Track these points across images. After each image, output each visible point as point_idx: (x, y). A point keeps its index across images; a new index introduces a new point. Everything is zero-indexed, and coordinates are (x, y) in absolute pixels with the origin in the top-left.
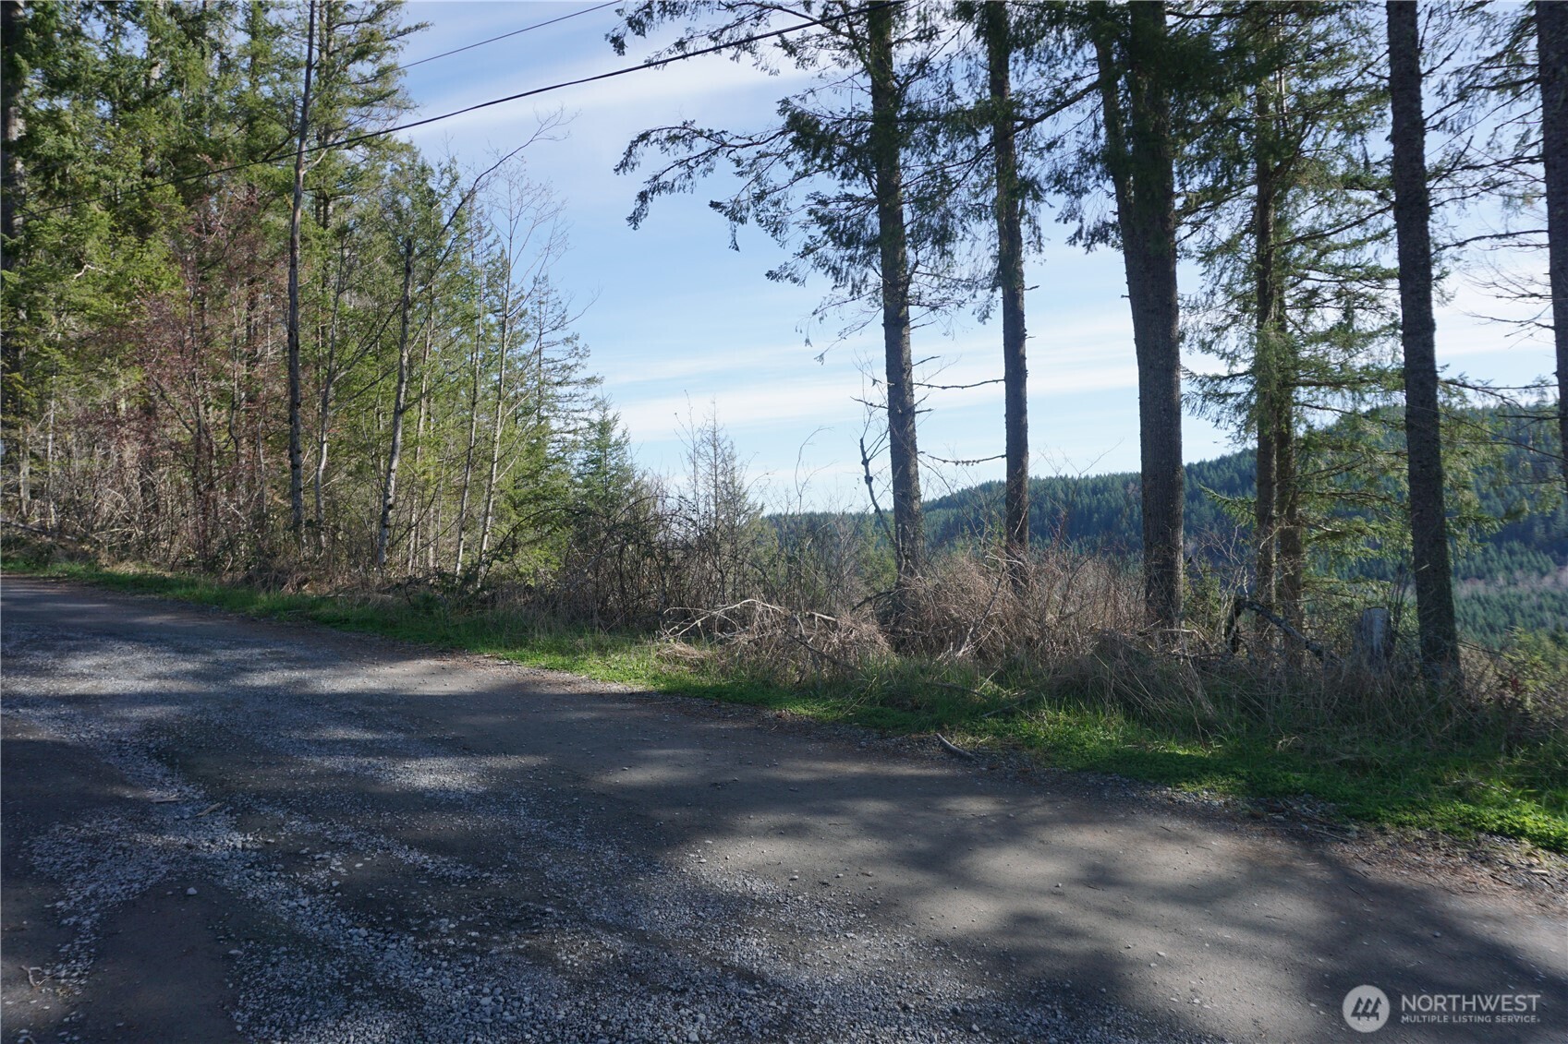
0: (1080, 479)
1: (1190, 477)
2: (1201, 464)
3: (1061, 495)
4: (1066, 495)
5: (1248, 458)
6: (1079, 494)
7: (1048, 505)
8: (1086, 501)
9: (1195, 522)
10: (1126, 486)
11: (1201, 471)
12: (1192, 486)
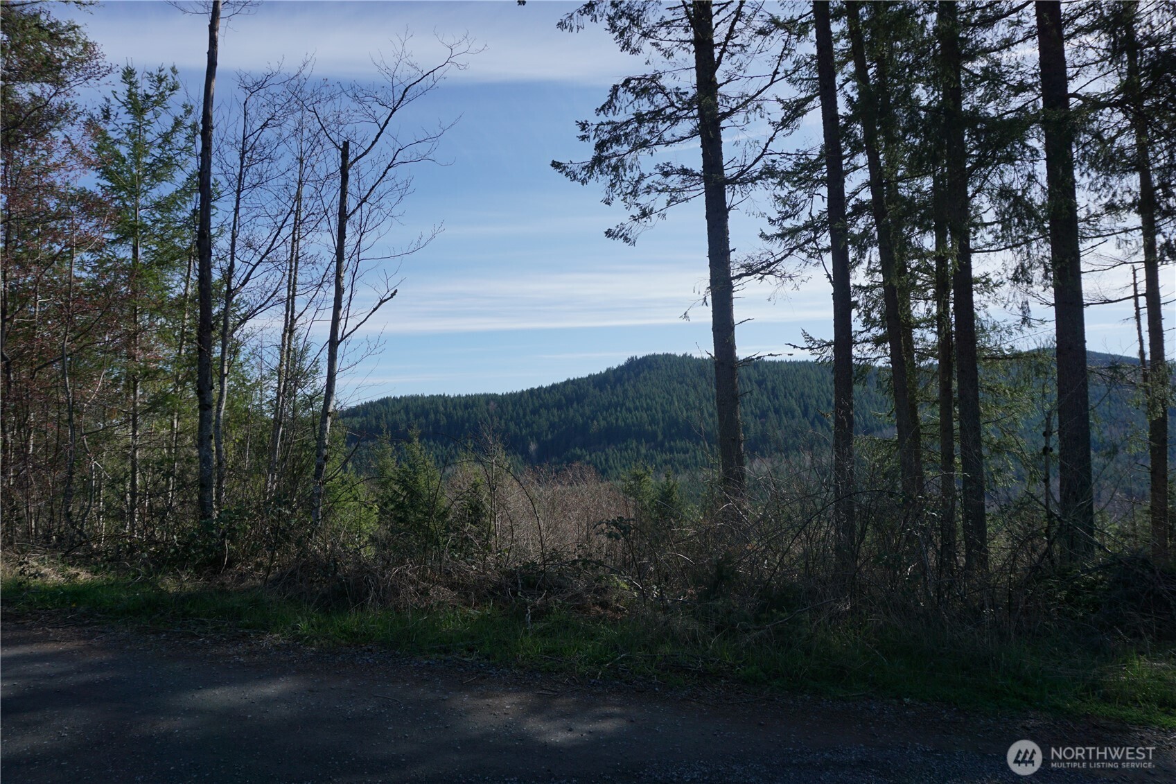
0: (454, 397)
1: (532, 398)
2: (540, 389)
3: (442, 409)
4: (445, 409)
5: (570, 385)
6: (455, 408)
7: (432, 416)
8: (460, 413)
9: (536, 430)
10: (488, 403)
11: (540, 394)
12: (533, 404)
